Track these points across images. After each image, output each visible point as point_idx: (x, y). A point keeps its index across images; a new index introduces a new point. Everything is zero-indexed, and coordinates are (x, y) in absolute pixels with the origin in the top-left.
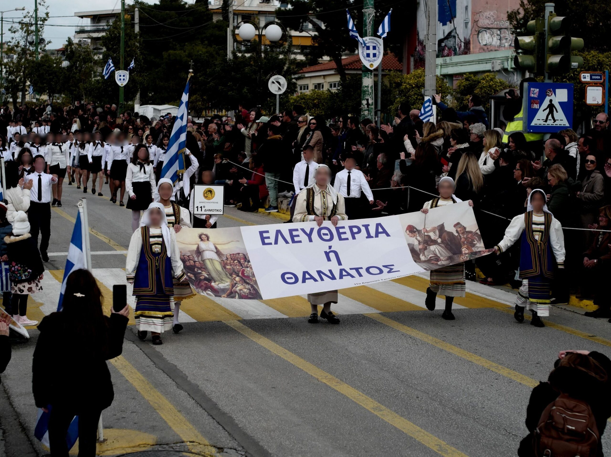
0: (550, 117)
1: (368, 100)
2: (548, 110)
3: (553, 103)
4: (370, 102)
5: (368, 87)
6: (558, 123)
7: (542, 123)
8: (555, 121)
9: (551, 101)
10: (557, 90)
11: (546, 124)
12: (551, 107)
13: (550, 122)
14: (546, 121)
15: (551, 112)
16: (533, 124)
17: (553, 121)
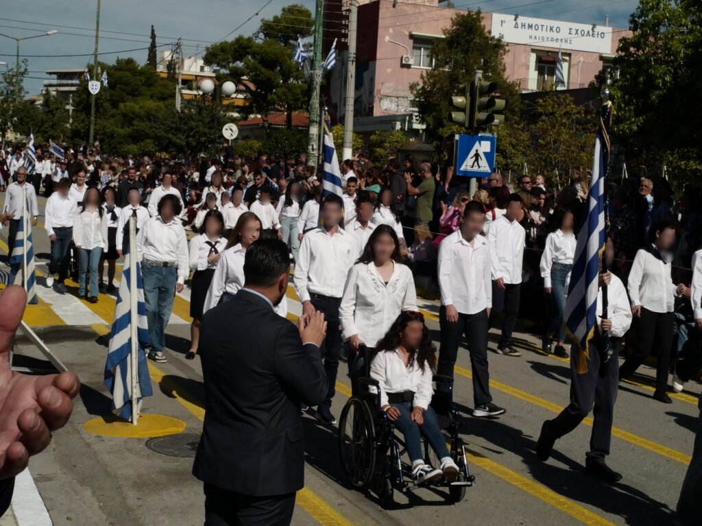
0: (476, 163)
2: (474, 158)
3: (479, 152)
6: (482, 169)
7: (469, 169)
8: (479, 167)
9: (477, 151)
10: (482, 142)
11: (472, 169)
12: (477, 155)
13: (476, 169)
14: (472, 167)
15: (477, 160)
16: (461, 169)
17: (477, 167)
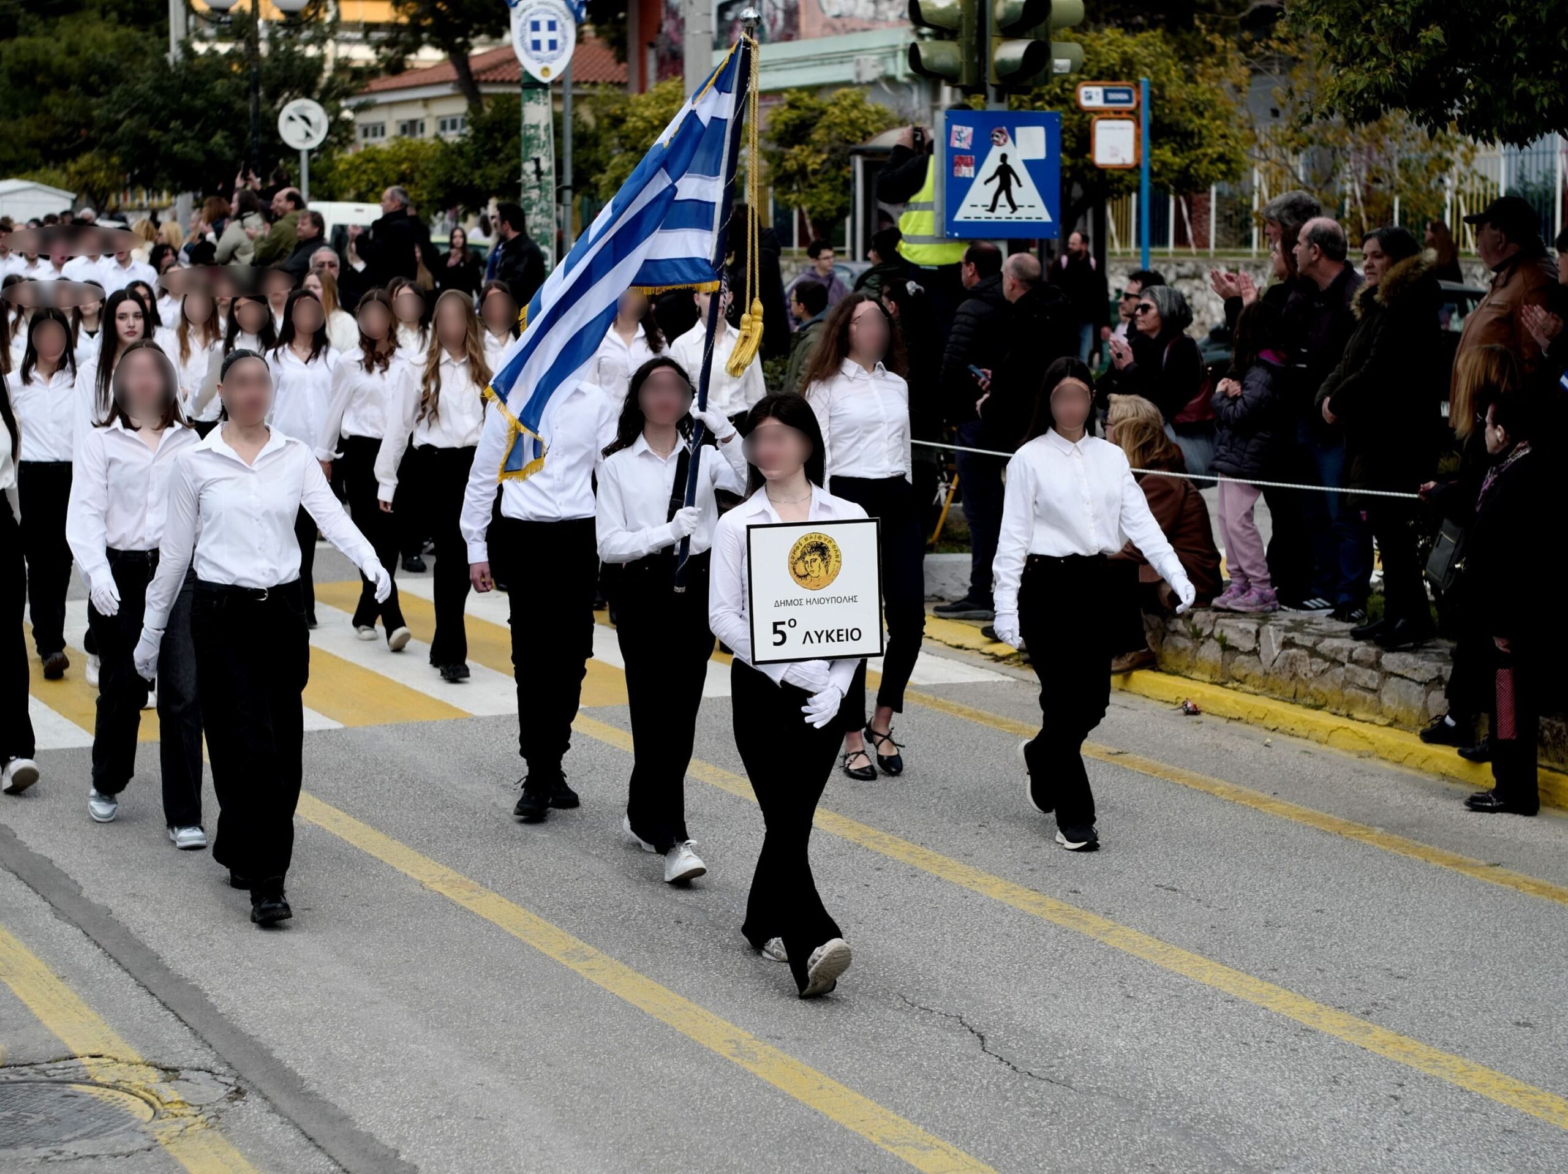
0: (1003, 198)
1: (537, 161)
2: (997, 180)
3: (1009, 162)
4: (545, 165)
5: (537, 127)
6: (1023, 215)
7: (982, 215)
8: (1014, 208)
9: (1004, 157)
10: (1020, 131)
11: (993, 217)
12: (1005, 172)
13: (1003, 213)
14: (992, 209)
15: (1005, 186)
16: (959, 217)
17: (1009, 208)
